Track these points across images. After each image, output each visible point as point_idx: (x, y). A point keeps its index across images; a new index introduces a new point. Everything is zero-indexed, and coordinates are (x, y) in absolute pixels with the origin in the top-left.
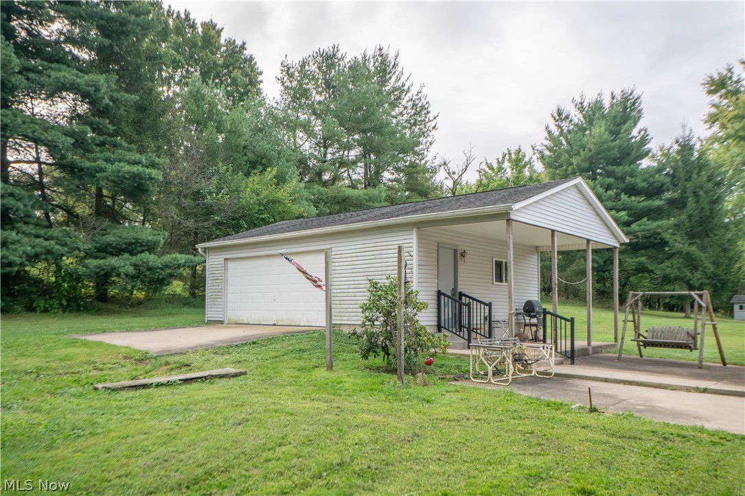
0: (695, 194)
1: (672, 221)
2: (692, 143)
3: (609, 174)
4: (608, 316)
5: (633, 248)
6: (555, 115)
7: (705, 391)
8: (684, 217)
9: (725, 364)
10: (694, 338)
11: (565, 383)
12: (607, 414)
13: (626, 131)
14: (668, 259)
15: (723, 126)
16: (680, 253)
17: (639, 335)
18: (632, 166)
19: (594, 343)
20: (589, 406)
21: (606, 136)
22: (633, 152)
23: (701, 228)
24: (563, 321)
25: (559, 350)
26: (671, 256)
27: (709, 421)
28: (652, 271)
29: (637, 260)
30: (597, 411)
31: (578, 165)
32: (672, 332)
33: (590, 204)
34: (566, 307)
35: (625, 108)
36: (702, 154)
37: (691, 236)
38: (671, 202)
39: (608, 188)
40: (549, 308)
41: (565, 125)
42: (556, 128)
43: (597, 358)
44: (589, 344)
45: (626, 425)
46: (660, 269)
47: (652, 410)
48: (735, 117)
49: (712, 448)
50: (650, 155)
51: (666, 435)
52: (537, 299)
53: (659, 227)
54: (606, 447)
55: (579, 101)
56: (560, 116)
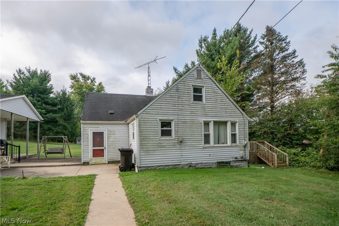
0: (67, 108)
1: (60, 115)
2: (66, 92)
3: (39, 97)
4: (35, 145)
5: (47, 122)
6: (18, 71)
7: (64, 165)
8: (63, 114)
9: (71, 157)
10: (63, 150)
11: (15, 170)
12: (29, 179)
13: (45, 83)
14: (58, 126)
15: (75, 90)
16: (62, 125)
17: (46, 150)
18: (47, 95)
19: (29, 154)
20: (22, 177)
21: (38, 83)
22: (48, 91)
23: (68, 118)
24: (15, 147)
25: (13, 158)
26: (59, 125)
27: (63, 174)
28: (53, 130)
29: (48, 126)
30: (25, 178)
31: (27, 91)
32: (57, 149)
33: (29, 105)
34: (21, 142)
35: (46, 76)
36: (69, 96)
37: (65, 120)
38: (59, 109)
39: (39, 101)
40: (9, 142)
41: (22, 76)
42: (18, 76)
43: (30, 159)
44: (27, 155)
45: (36, 181)
46: (55, 129)
47: (47, 174)
48: (78, 88)
49: (63, 182)
50: (53, 93)
51: (49, 181)
52: (5, 139)
53: (56, 116)
54: (27, 190)
55: (29, 69)
56: (20, 72)
